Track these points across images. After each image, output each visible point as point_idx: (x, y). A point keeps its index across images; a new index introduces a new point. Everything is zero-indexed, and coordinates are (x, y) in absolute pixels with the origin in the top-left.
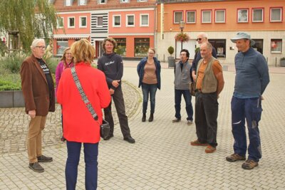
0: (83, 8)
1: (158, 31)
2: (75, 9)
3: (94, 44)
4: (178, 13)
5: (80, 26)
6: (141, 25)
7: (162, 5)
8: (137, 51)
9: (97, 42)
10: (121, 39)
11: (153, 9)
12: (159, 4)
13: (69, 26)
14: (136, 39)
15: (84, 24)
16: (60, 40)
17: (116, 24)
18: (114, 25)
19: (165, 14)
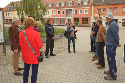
0: (63, 7)
1: (91, 16)
2: (60, 8)
3: (67, 21)
4: (99, 9)
5: (62, 14)
6: (85, 14)
7: (93, 6)
8: (83, 23)
9: (68, 20)
10: (77, 19)
11: (89, 7)
12: (92, 6)
13: (58, 14)
14: (83, 19)
15: (63, 13)
16: (55, 19)
17: (75, 13)
18: (74, 14)
19: (94, 9)
